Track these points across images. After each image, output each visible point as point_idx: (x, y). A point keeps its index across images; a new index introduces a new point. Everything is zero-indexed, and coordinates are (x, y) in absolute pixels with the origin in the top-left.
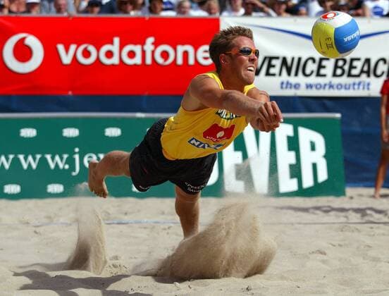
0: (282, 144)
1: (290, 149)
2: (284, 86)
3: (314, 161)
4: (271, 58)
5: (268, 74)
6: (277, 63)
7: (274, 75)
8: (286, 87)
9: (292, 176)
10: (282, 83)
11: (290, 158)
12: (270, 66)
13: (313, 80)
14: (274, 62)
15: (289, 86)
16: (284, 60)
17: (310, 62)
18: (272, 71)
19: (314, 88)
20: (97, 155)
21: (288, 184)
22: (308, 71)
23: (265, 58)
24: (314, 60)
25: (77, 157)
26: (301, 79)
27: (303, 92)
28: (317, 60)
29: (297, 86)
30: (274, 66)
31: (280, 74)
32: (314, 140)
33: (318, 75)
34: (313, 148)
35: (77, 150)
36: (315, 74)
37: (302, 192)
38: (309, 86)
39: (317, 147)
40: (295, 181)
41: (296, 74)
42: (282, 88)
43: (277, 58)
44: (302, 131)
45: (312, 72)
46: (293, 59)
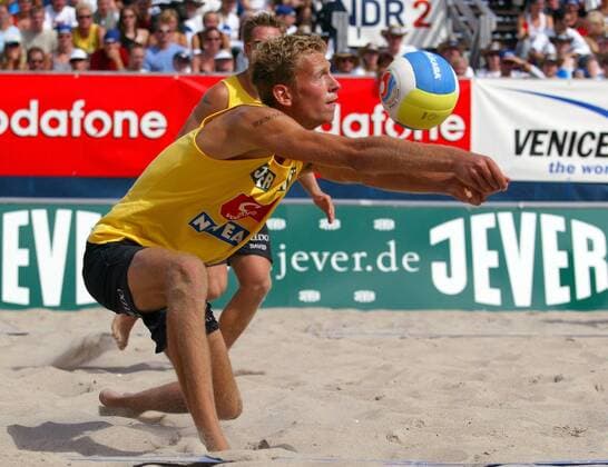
0: (550, 243)
1: (560, 248)
2: (554, 168)
3: (592, 264)
4: (537, 133)
5: (533, 153)
6: (545, 139)
7: (541, 154)
8: (557, 171)
9: (563, 284)
10: (552, 165)
11: (561, 260)
12: (536, 142)
13: (592, 161)
14: (541, 137)
15: (560, 169)
16: (554, 136)
17: (588, 138)
18: (538, 149)
19: (593, 173)
20: (308, 252)
21: (556, 294)
22: (585, 150)
23: (529, 132)
24: (593, 136)
25: (283, 256)
26: (576, 160)
27: (579, 176)
28: (597, 135)
29: (570, 169)
30: (540, 143)
31: (549, 153)
32: (592, 237)
33: (599, 154)
34: (590, 247)
35: (283, 247)
36: (593, 154)
37: (575, 304)
38: (586, 169)
39: (596, 246)
40: (566, 290)
41: (570, 154)
42: (551, 171)
43: (545, 132)
44: (577, 225)
45: (591, 151)
46: (566, 134)
